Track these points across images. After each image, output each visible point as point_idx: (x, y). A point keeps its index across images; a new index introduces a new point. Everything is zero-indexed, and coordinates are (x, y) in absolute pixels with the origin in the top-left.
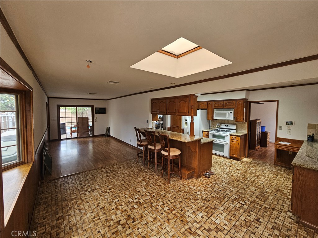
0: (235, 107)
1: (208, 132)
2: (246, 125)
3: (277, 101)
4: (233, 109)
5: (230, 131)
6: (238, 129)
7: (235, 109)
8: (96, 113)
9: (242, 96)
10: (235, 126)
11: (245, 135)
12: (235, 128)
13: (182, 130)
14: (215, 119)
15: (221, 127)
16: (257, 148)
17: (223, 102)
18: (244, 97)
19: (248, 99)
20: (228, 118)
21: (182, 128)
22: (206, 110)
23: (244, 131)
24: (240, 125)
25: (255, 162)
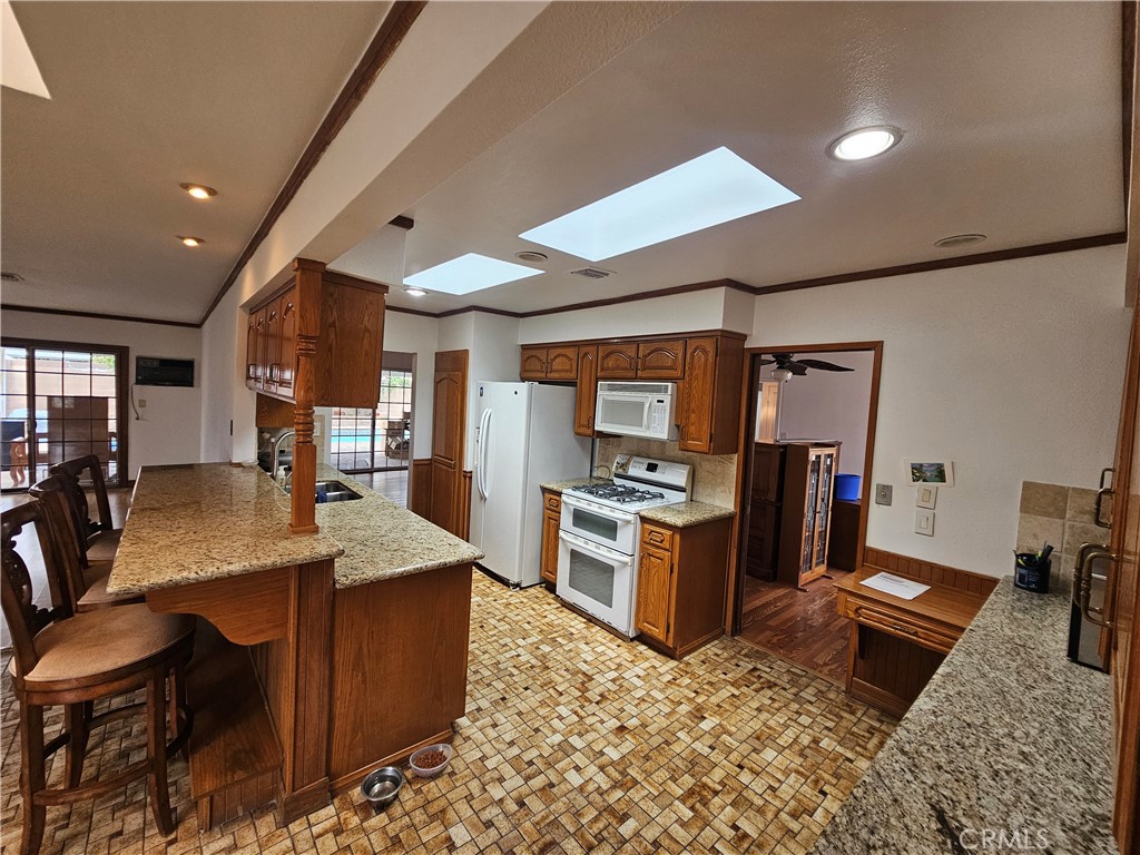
0: (678, 373)
1: (559, 494)
2: (733, 467)
3: (876, 347)
4: (670, 384)
5: (662, 496)
6: (699, 488)
7: (680, 382)
8: (138, 382)
9: (707, 314)
10: (686, 472)
11: (723, 522)
12: (681, 481)
13: (465, 477)
14: (601, 435)
15: (632, 472)
16: (805, 577)
17: (635, 346)
18: (716, 323)
19: (744, 337)
20: (648, 428)
21: (468, 467)
22: (571, 389)
23: (722, 501)
24: (706, 466)
25: (755, 669)
